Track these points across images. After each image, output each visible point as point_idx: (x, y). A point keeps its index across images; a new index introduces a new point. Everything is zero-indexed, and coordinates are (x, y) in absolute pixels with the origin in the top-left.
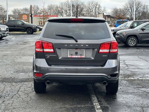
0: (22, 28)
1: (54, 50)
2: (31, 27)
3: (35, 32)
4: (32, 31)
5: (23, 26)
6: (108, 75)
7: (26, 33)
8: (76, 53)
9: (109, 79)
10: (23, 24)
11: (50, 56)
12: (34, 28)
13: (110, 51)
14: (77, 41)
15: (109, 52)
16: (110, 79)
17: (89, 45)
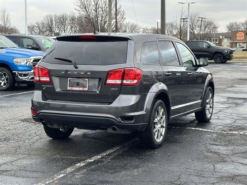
0: (207, 53)
1: (50, 79)
2: (222, 52)
3: (229, 59)
4: (222, 58)
5: (208, 50)
6: (117, 118)
7: (213, 61)
8: (78, 85)
9: (118, 122)
10: (209, 47)
11: (46, 87)
12: (227, 53)
13: (122, 81)
14: (76, 68)
15: (122, 83)
16: (120, 122)
17: (92, 72)
